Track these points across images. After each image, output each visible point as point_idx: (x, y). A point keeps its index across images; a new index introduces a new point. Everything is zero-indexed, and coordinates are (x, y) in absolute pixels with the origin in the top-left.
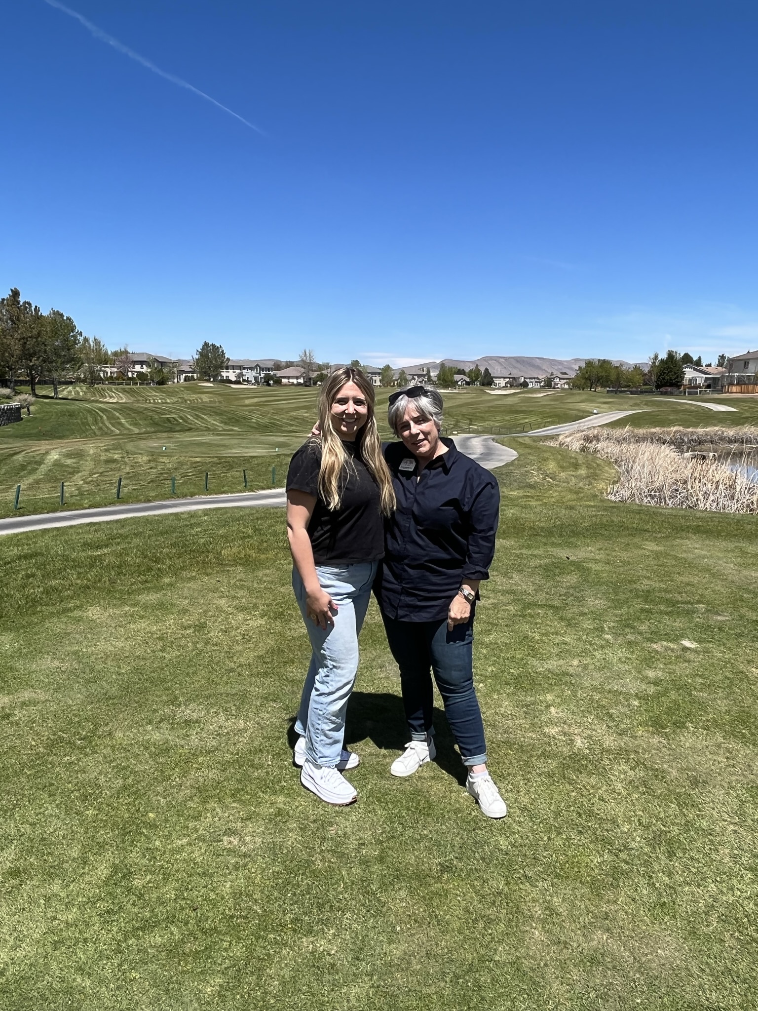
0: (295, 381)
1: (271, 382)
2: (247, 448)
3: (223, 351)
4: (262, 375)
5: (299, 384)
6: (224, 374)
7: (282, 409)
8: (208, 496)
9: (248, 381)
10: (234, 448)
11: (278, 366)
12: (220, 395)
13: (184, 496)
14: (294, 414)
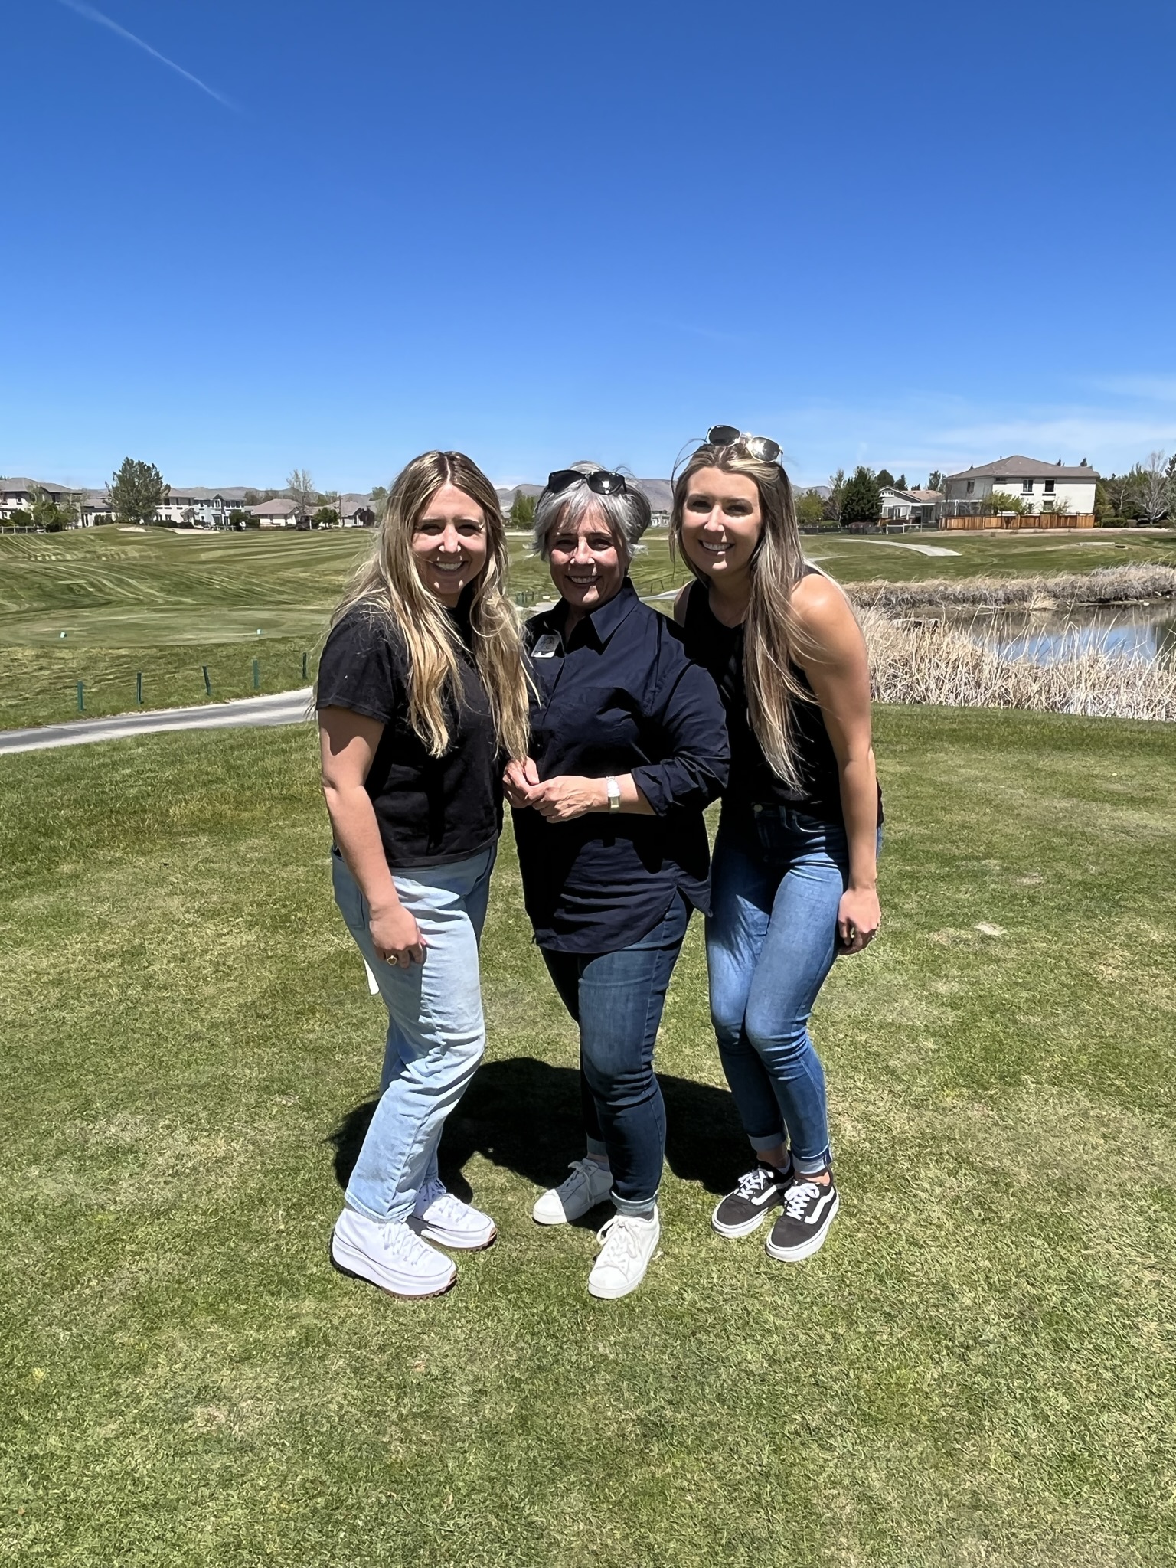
0: (282, 522)
1: (243, 524)
2: (207, 630)
3: (157, 474)
4: (228, 513)
5: (289, 527)
6: (163, 512)
7: (264, 567)
8: (144, 713)
9: (203, 524)
10: (186, 632)
11: (252, 499)
12: (158, 546)
13: (102, 714)
14: (284, 574)
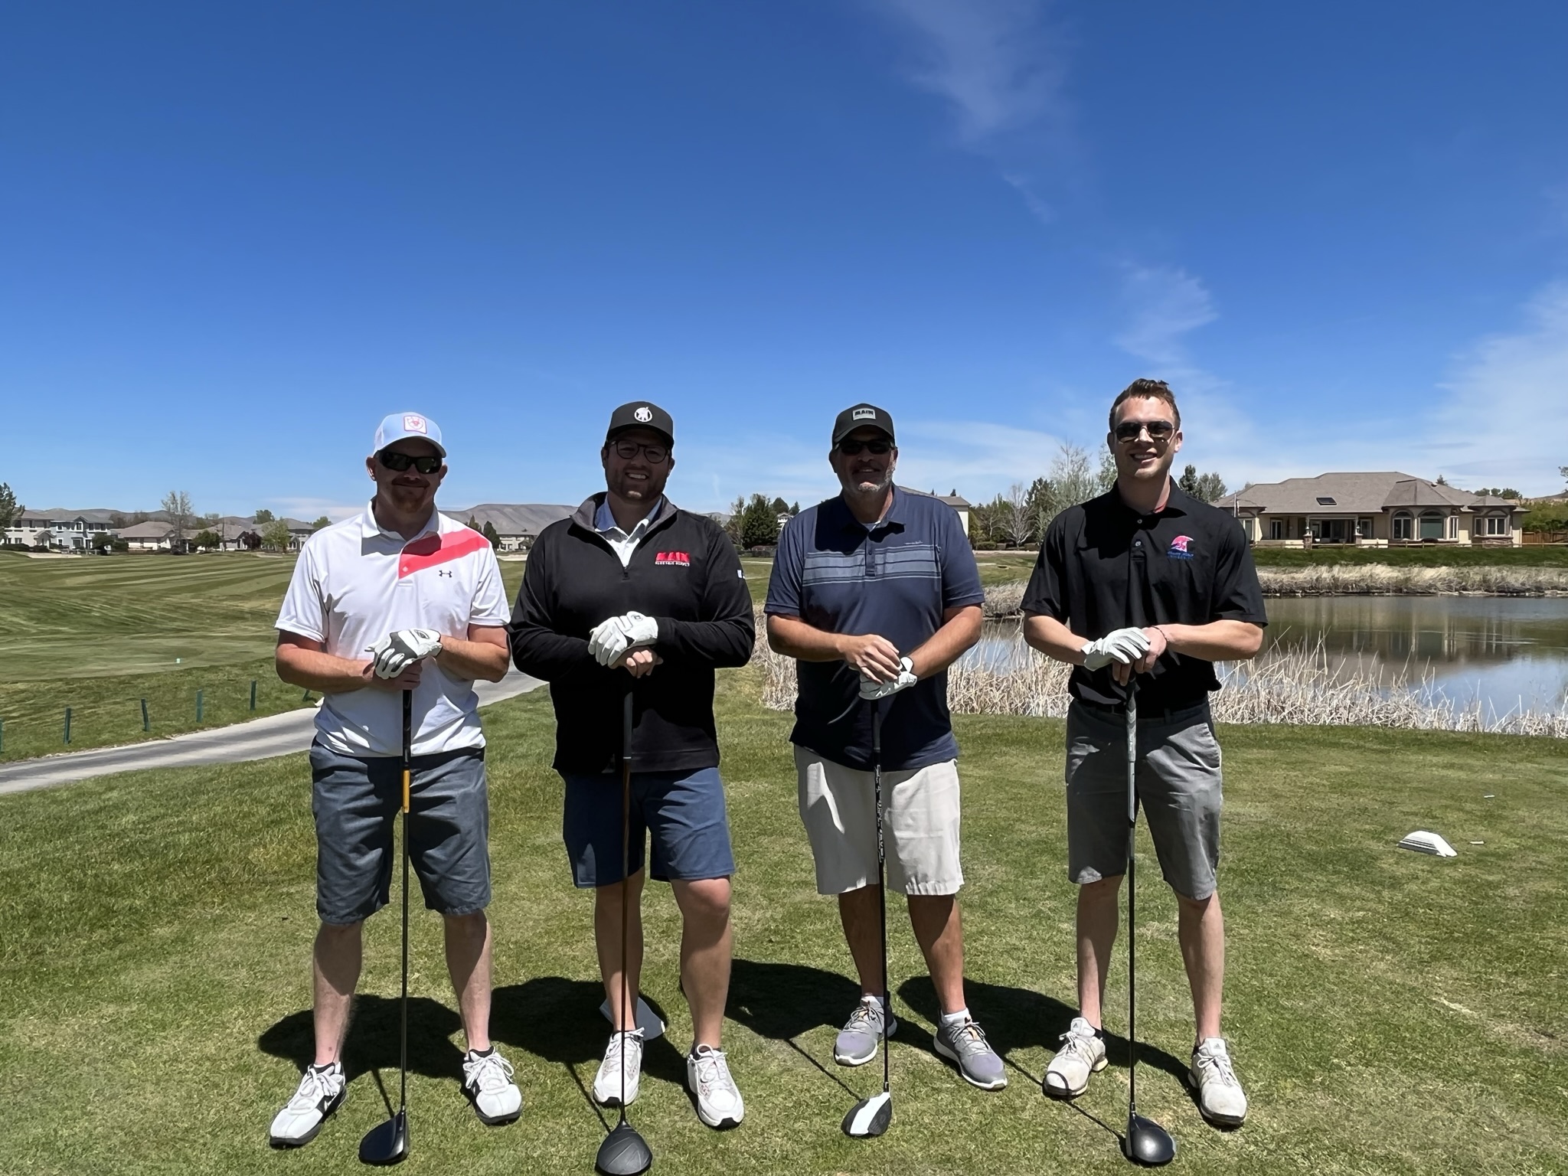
0: (155, 546)
1: (108, 548)
3: (10, 494)
4: (90, 537)
5: (163, 551)
8: (73, 754)
9: (60, 547)
11: (119, 521)
12: (11, 571)
